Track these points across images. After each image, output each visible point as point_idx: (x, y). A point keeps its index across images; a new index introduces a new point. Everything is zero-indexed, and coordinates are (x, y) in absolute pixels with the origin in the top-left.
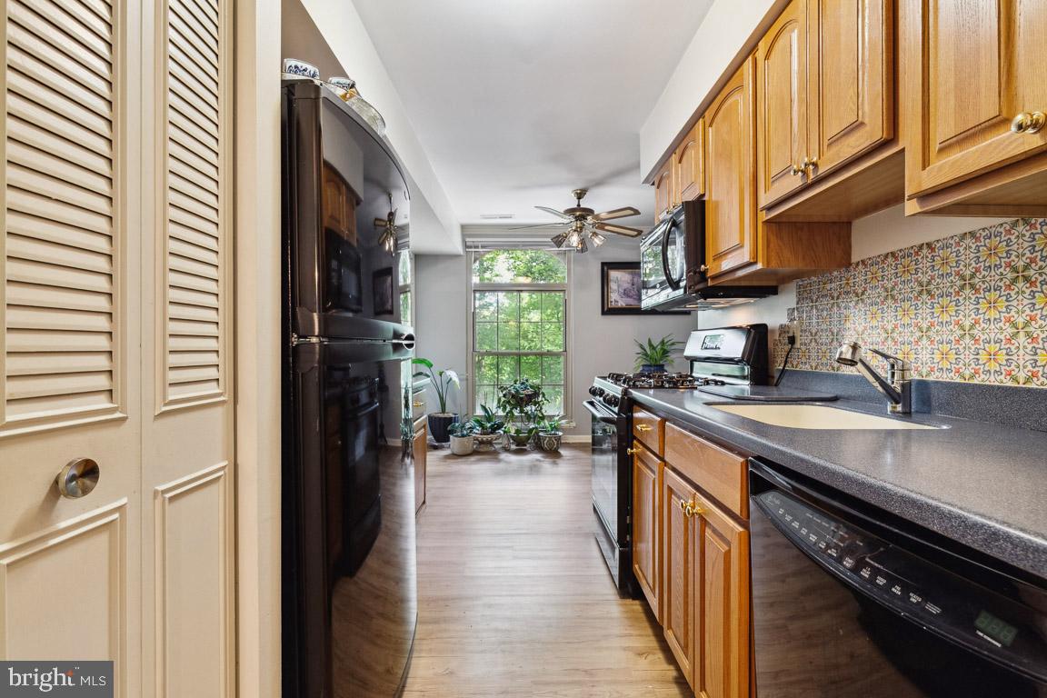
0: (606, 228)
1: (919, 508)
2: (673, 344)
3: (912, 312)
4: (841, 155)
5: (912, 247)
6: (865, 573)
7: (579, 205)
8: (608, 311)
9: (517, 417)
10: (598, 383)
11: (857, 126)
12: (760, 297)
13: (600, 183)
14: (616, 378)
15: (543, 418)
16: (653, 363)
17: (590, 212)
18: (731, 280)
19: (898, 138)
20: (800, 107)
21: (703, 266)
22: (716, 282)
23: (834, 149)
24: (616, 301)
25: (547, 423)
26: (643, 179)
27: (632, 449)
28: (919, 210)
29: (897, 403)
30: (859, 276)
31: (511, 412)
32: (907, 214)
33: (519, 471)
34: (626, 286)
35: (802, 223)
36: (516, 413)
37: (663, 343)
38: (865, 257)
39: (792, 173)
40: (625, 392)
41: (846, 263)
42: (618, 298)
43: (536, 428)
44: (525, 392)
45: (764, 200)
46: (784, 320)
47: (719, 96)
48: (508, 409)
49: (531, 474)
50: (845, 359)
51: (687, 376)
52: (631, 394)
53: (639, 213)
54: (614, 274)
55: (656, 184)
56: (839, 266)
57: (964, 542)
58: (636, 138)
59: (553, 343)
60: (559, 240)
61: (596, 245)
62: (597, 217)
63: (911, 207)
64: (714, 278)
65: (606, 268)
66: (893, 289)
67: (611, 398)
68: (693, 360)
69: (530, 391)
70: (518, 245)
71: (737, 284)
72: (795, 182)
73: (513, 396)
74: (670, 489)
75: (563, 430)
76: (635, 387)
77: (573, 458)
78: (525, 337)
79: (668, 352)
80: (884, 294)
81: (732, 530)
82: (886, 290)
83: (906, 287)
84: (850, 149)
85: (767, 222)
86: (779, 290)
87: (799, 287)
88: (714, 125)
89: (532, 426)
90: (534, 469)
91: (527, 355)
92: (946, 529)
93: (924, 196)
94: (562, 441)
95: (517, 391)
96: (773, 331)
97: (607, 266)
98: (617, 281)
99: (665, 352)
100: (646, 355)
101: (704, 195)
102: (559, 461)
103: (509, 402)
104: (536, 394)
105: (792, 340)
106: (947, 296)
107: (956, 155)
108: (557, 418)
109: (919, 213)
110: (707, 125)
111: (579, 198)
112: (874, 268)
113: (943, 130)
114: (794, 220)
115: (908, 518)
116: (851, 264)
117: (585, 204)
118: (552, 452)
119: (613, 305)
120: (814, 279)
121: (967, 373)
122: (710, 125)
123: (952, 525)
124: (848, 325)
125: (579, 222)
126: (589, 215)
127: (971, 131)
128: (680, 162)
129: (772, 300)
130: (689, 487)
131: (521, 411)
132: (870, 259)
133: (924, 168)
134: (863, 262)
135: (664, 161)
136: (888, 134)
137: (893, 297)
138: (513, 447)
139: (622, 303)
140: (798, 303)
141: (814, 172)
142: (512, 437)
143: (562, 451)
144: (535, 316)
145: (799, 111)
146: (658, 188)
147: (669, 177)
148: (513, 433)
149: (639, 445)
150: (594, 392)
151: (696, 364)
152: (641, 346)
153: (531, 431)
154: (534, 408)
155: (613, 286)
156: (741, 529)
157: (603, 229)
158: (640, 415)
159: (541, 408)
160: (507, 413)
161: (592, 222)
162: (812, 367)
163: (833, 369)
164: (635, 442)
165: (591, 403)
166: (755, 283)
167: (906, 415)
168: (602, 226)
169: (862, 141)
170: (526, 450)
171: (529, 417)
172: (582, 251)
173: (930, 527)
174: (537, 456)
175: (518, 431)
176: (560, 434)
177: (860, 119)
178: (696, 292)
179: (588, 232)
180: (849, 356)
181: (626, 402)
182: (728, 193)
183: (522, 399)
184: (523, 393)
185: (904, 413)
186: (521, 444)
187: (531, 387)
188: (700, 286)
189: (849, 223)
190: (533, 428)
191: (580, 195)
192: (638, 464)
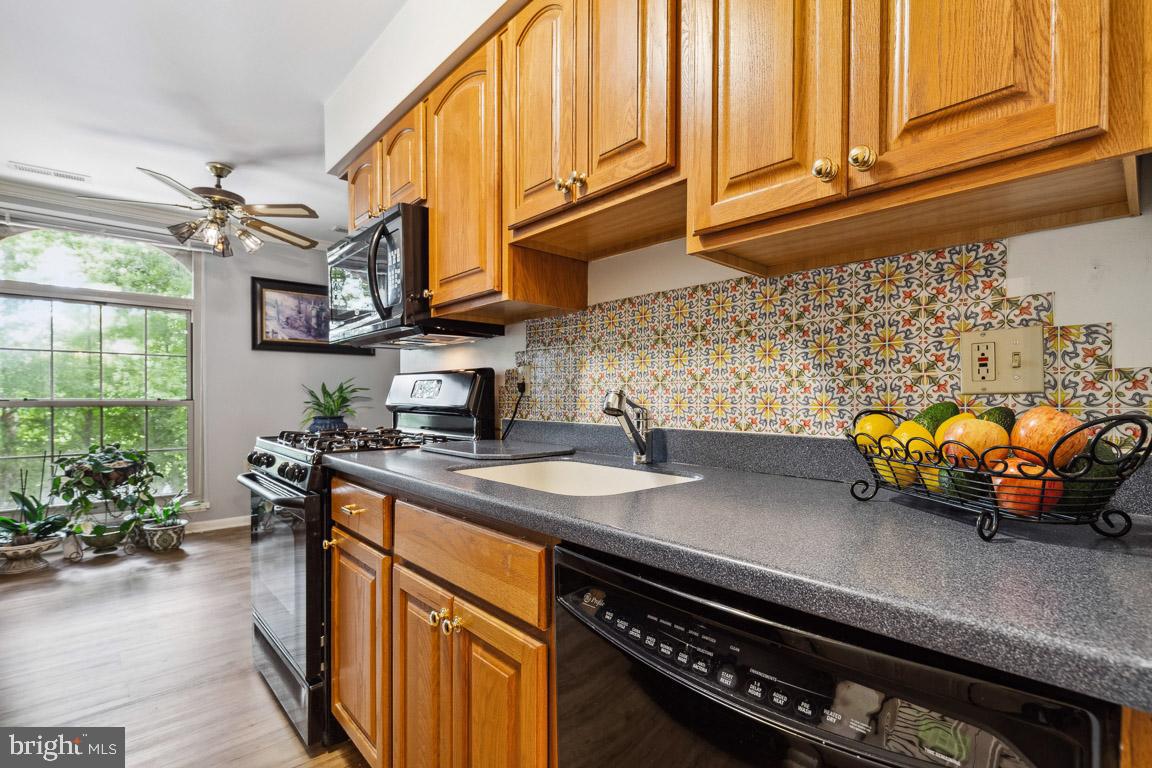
0: (264, 228)
1: (858, 606)
2: (354, 391)
3: (686, 359)
4: (617, 175)
5: (686, 289)
6: (755, 691)
7: (218, 186)
8: (261, 344)
9: (96, 506)
10: (262, 447)
11: (636, 145)
12: (487, 337)
13: (255, 161)
14: (294, 439)
15: (151, 502)
16: (328, 415)
17: (239, 200)
18: (457, 314)
19: (679, 167)
20: (563, 110)
21: (426, 291)
22: (442, 314)
23: (607, 168)
24: (274, 333)
25: (157, 509)
26: (328, 170)
27: (330, 540)
28: (701, 249)
29: (642, 454)
30: (596, 320)
31: (83, 498)
32: (689, 251)
33: (104, 592)
34: (289, 313)
35: (548, 253)
36: (95, 498)
37: (341, 389)
38: (601, 301)
39: (556, 187)
40: (318, 460)
41: (582, 306)
42: (277, 328)
43: (136, 519)
44: (116, 465)
45: (513, 217)
46: (511, 364)
47: (450, 77)
48: (77, 494)
49: (128, 596)
50: (613, 409)
51: (390, 431)
52: (330, 461)
53: (317, 217)
54: (270, 295)
55: (350, 177)
56: (578, 308)
57: (930, 647)
58: (319, 110)
59: (163, 388)
60: (182, 232)
61: (248, 250)
62: (248, 209)
63: (693, 244)
64: (438, 308)
65: (258, 286)
66: (630, 336)
67: (293, 470)
68: (396, 411)
69: (124, 463)
70: (99, 229)
71: (463, 319)
72: (555, 199)
73: (88, 473)
74: (404, 595)
75: (188, 516)
76: (330, 451)
77: (207, 556)
78: (110, 379)
79: (348, 400)
80: (621, 341)
81: (524, 647)
82: (623, 337)
83: (643, 335)
84: (626, 170)
85: (512, 245)
86: (506, 330)
87: (529, 328)
88: (441, 113)
89: (128, 516)
90: (133, 585)
91: (110, 405)
92: (902, 630)
93: (707, 235)
94: (187, 532)
95: (97, 465)
96: (499, 376)
97: (260, 285)
98: (276, 305)
99: (344, 400)
100: (319, 404)
101: (424, 201)
102: (183, 564)
103: (79, 484)
104: (137, 466)
105: (522, 387)
106: (771, 339)
107: (745, 195)
108: (176, 500)
109: (700, 253)
110: (432, 109)
111: (219, 176)
112: (612, 314)
113: (736, 164)
114: (539, 248)
115: (840, 619)
116: (587, 308)
117: (227, 184)
118: (169, 552)
119: (270, 337)
120: (546, 320)
121: (795, 424)
122: (436, 113)
123: (913, 627)
124: (584, 372)
125: (218, 211)
126: (237, 204)
127: (763, 171)
128: (389, 153)
129: (497, 340)
130: (440, 591)
131: (106, 496)
132: (607, 303)
133: (713, 203)
134: (600, 306)
135: (364, 148)
136: (671, 160)
137: (630, 344)
138: (89, 555)
139: (283, 336)
140: (528, 346)
141: (581, 191)
142: (87, 540)
143: (187, 548)
144: (127, 346)
145: (563, 116)
146: (353, 182)
147: (371, 169)
148: (87, 532)
149: (342, 533)
150: (255, 460)
151: (402, 416)
152: (312, 393)
153: (127, 524)
154: (131, 488)
155: (270, 311)
156: (538, 644)
157: (259, 229)
158: (341, 490)
159: (147, 488)
160: (75, 502)
161: (240, 215)
162: (543, 417)
163: (568, 419)
164: (334, 529)
165: (252, 477)
166: (482, 320)
167: (651, 465)
168: (258, 225)
169: (642, 162)
170: (115, 557)
171: (121, 505)
172: (223, 254)
173: (876, 630)
174: (139, 563)
175: (98, 530)
176: (183, 522)
177: (639, 138)
178: (417, 323)
179: (234, 229)
180: (616, 406)
181: (319, 472)
182: (463, 201)
183: (106, 476)
184: (110, 467)
185: (647, 463)
186: (104, 549)
187: (126, 455)
188: (421, 317)
189: (586, 263)
190: (131, 521)
191: (221, 171)
192: (339, 560)
